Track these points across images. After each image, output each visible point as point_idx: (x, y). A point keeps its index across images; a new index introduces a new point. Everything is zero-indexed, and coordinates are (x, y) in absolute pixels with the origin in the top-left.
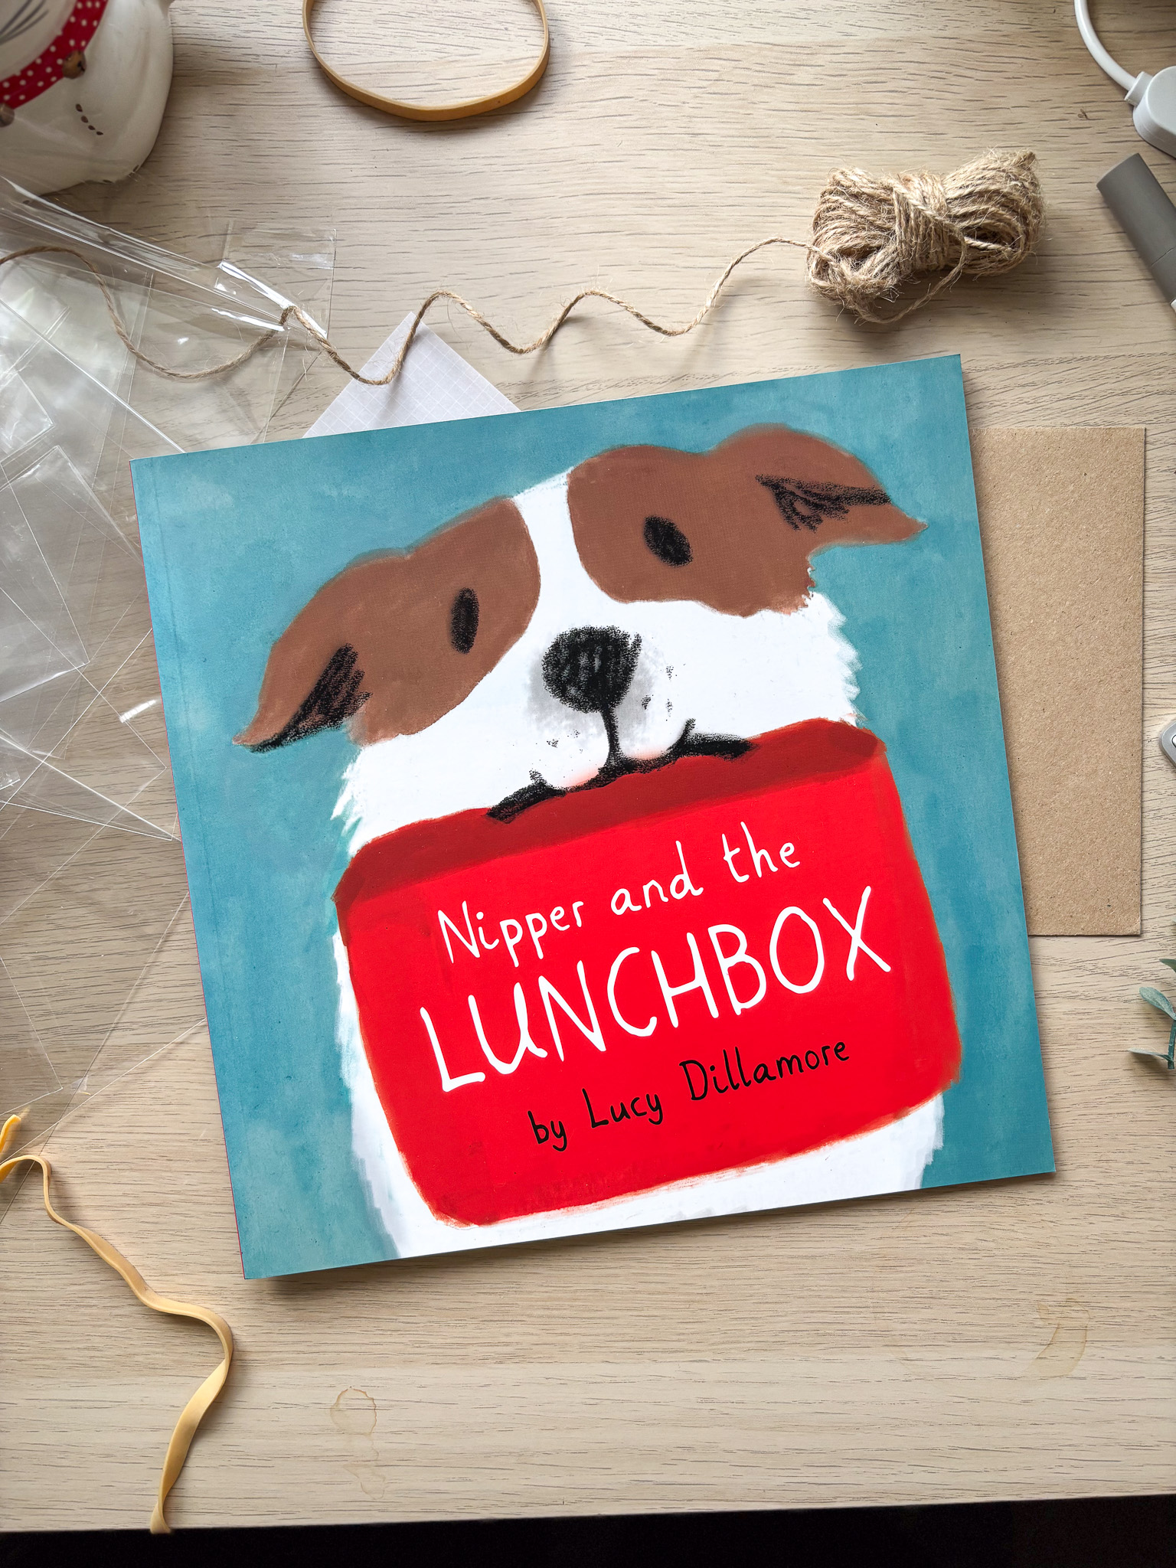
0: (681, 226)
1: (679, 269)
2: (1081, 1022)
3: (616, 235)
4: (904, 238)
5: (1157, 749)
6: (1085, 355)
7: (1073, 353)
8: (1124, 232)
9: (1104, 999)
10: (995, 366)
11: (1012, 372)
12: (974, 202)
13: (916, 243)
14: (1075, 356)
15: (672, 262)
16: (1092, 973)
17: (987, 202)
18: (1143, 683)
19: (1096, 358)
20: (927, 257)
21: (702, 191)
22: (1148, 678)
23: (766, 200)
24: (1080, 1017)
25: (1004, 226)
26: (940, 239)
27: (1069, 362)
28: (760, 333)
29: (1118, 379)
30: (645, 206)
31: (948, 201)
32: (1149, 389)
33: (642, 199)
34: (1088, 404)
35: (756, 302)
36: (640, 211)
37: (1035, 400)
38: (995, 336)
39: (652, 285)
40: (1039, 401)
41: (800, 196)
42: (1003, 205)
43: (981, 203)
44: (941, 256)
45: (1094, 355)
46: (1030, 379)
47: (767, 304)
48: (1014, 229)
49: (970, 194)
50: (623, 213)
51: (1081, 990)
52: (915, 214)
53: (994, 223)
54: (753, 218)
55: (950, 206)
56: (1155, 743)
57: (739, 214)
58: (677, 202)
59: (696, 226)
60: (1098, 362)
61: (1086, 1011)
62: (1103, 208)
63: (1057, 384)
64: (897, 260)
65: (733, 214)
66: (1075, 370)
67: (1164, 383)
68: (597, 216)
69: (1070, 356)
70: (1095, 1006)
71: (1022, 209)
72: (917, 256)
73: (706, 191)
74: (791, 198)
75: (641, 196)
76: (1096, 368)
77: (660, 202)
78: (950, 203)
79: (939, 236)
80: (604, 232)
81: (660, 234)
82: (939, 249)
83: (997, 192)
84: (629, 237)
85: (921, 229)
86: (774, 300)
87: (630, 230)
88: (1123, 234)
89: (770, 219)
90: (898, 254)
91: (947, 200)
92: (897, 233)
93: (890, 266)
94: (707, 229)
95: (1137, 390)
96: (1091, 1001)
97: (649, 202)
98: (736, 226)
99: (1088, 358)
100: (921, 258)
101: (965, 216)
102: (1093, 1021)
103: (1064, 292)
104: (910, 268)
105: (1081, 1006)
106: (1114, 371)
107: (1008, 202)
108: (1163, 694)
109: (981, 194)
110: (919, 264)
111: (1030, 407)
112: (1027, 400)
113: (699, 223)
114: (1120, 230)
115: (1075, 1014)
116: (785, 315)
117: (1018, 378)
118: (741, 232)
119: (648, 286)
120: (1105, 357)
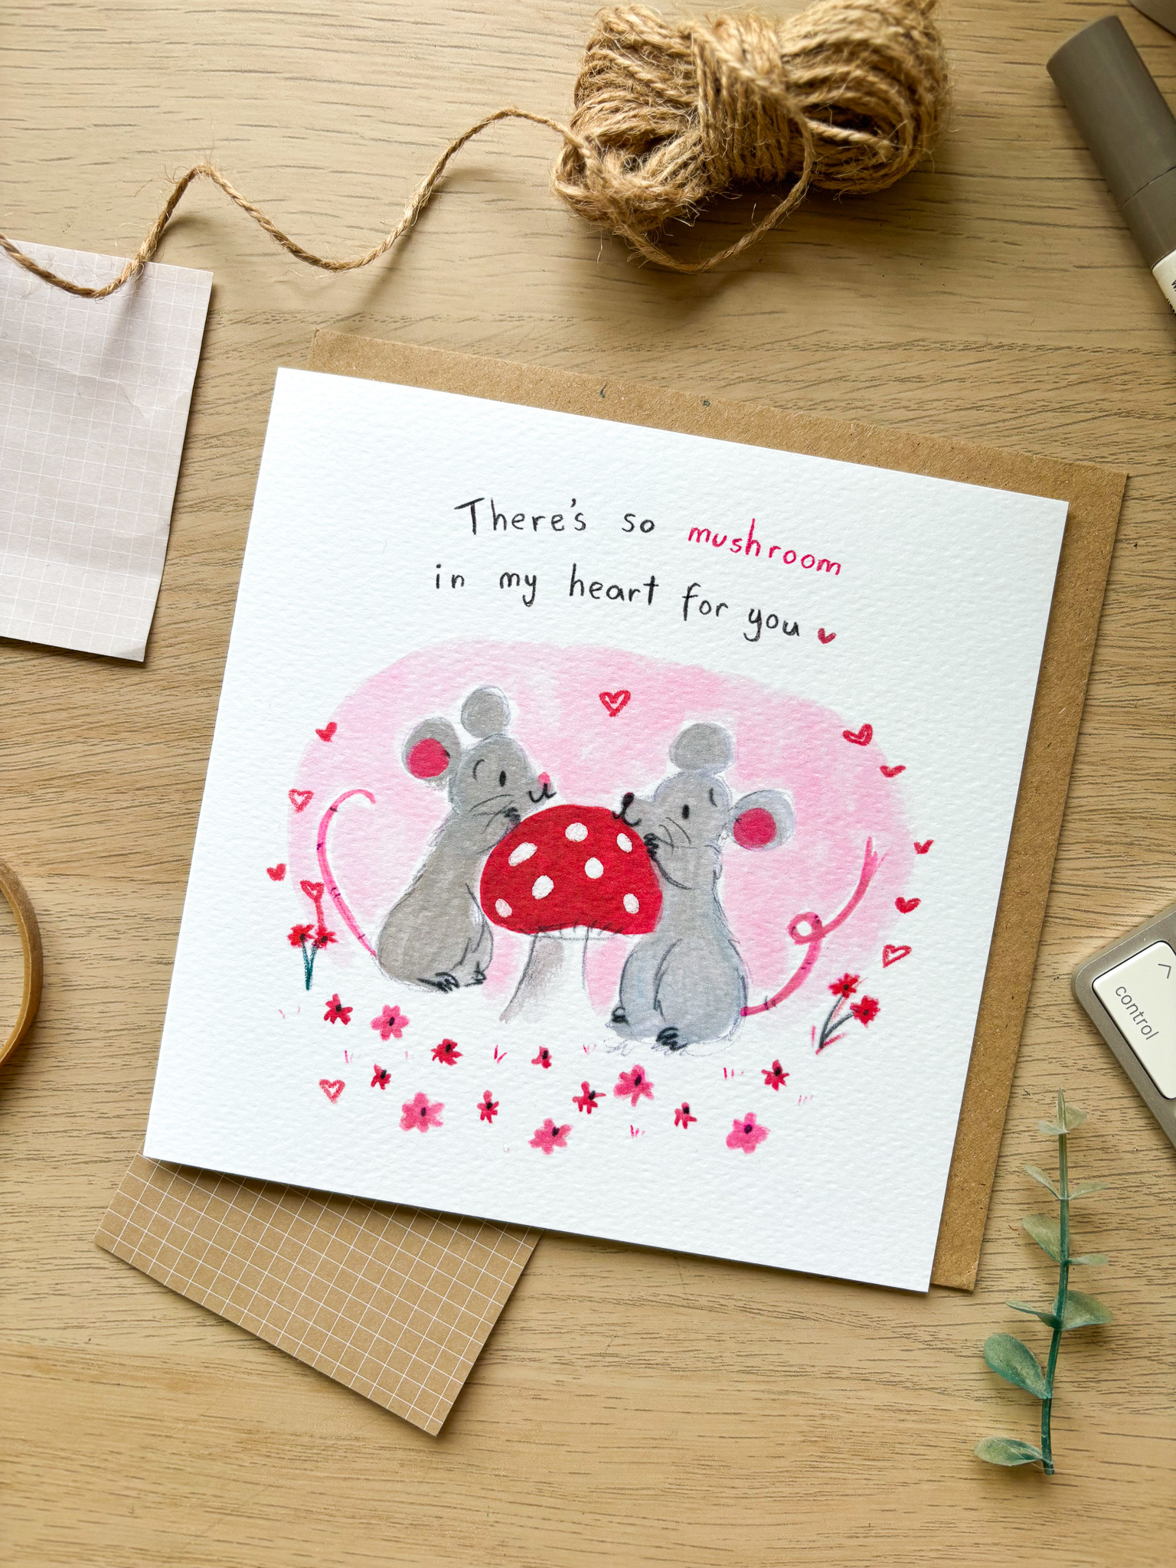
0: (374, 72)
1: (362, 142)
2: (902, 1425)
3: (269, 78)
4: (712, 120)
5: (1067, 992)
6: (1005, 341)
7: (986, 336)
8: (1087, 149)
9: (943, 1392)
10: (860, 344)
11: (885, 357)
12: (826, 61)
13: (732, 129)
14: (990, 340)
15: (354, 129)
16: (929, 1346)
17: (848, 61)
18: (1052, 883)
19: (1024, 348)
20: (754, 155)
21: (413, 20)
22: (1065, 875)
23: (513, 43)
24: (902, 1417)
25: (878, 104)
26: (772, 124)
27: (979, 349)
28: (484, 256)
29: (1058, 385)
30: (321, 36)
31: (785, 59)
32: (1105, 405)
33: (315, 25)
34: (1004, 421)
35: (483, 206)
36: (312, 42)
37: (921, 403)
38: (863, 296)
39: (319, 164)
40: (926, 407)
41: (570, 42)
42: (875, 68)
43: (836, 62)
44: (776, 153)
45: (1020, 343)
46: (913, 370)
47: (500, 211)
48: (895, 110)
49: (820, 48)
50: (283, 43)
51: (907, 1373)
52: (729, 77)
53: (860, 98)
54: (492, 70)
55: (788, 67)
56: (1065, 983)
57: (467, 61)
58: (370, 34)
59: (398, 74)
60: (1027, 353)
61: (912, 1408)
62: (1055, 106)
63: (956, 383)
64: (702, 157)
65: (458, 60)
66: (987, 364)
67: (1130, 398)
68: (241, 45)
69: (982, 340)
70: (926, 1401)
71: (908, 75)
72: (735, 152)
73: (420, 20)
74: (554, 43)
75: (314, 20)
76: (1022, 364)
77: (343, 31)
78: (788, 62)
79: (772, 120)
80: (250, 71)
81: (339, 82)
82: (772, 141)
83: (864, 44)
84: (290, 83)
85: (739, 105)
86: (514, 204)
87: (292, 72)
88: (1084, 152)
89: (518, 74)
90: (703, 148)
91: (783, 56)
92: (701, 110)
93: (691, 167)
94: (414, 80)
95: (1087, 405)
96: (922, 1392)
97: (326, 30)
98: (463, 80)
99: (1011, 347)
100: (743, 157)
101: (812, 85)
102: (923, 1426)
103: (980, 235)
104: (727, 172)
105: (904, 1398)
106: (1051, 371)
107: (883, 63)
108: (1086, 903)
109: (838, 47)
110: (739, 166)
111: (911, 415)
112: (907, 404)
113: (403, 70)
114: (1081, 144)
115: (894, 1411)
116: (528, 231)
117: (897, 366)
118: (468, 90)
119: (313, 164)
120: (1039, 348)
